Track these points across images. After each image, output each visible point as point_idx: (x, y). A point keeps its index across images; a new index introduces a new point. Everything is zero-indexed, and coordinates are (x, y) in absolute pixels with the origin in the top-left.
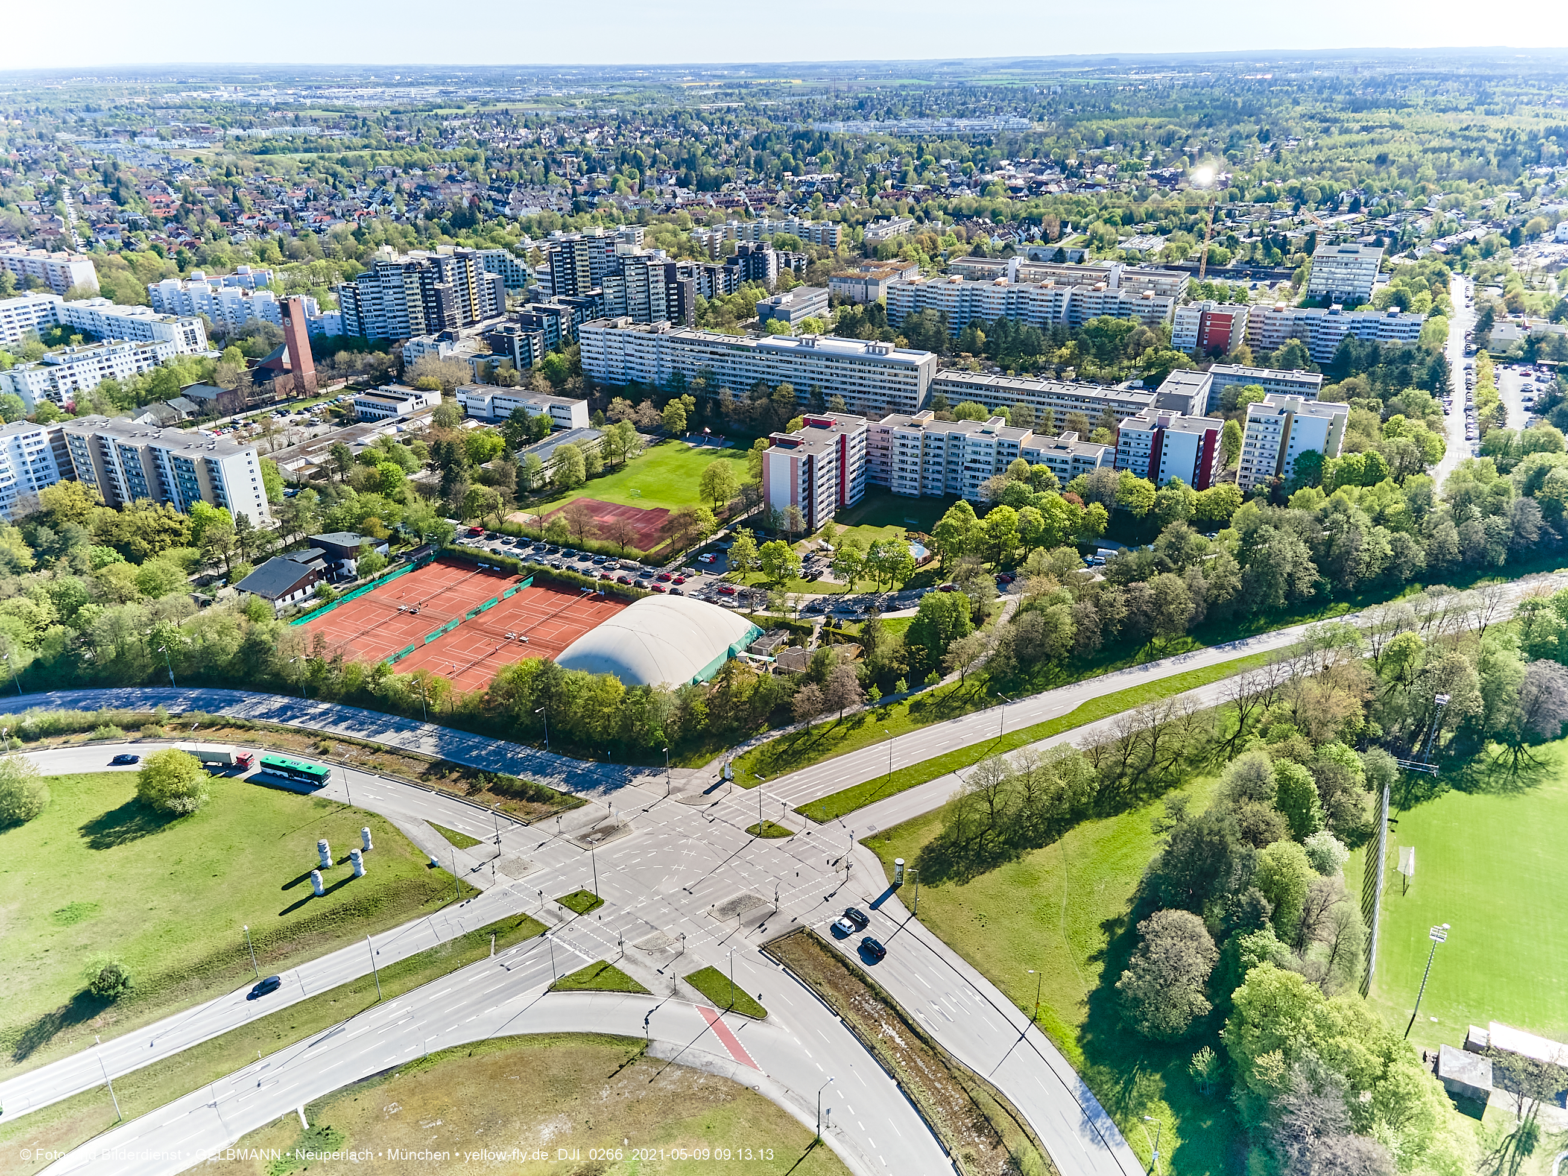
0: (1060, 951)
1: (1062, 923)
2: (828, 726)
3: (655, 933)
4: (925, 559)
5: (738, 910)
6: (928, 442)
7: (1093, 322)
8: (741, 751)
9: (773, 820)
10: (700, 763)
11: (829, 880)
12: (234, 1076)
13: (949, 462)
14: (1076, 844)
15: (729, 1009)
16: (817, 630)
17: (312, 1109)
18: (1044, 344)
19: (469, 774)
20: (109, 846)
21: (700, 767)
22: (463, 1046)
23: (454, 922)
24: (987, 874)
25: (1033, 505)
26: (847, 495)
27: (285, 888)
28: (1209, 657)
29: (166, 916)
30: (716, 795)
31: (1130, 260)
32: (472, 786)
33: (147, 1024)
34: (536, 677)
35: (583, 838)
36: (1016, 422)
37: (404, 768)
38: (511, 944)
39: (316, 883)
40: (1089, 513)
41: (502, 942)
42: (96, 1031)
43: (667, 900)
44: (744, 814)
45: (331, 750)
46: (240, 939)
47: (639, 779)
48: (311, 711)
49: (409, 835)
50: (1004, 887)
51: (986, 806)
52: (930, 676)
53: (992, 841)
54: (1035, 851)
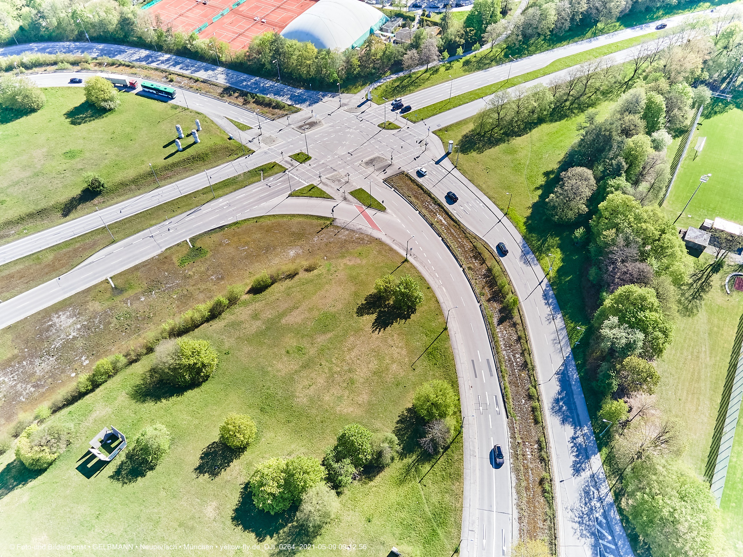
0: (522, 185)
1: (525, 172)
2: (420, 73)
3: (335, 173)
5: (374, 163)
8: (376, 85)
9: (391, 121)
10: (355, 91)
11: (417, 150)
12: (158, 226)
14: (538, 135)
15: (369, 206)
16: (417, 19)
17: (192, 240)
19: (243, 94)
20: (80, 124)
21: (356, 93)
22: (253, 218)
23: (243, 165)
24: (492, 148)
27: (165, 147)
28: (626, 34)
29: (114, 157)
30: (363, 108)
32: (245, 100)
33: (117, 203)
34: (272, 43)
35: (300, 127)
37: (211, 90)
38: (270, 176)
39: (177, 145)
41: (266, 174)
42: (95, 205)
43: (341, 158)
44: (377, 117)
45: (175, 80)
46: (148, 169)
47: (326, 98)
48: (161, 58)
49: (218, 124)
50: (500, 155)
51: (496, 116)
52: (475, 46)
53: (497, 133)
54: (517, 138)
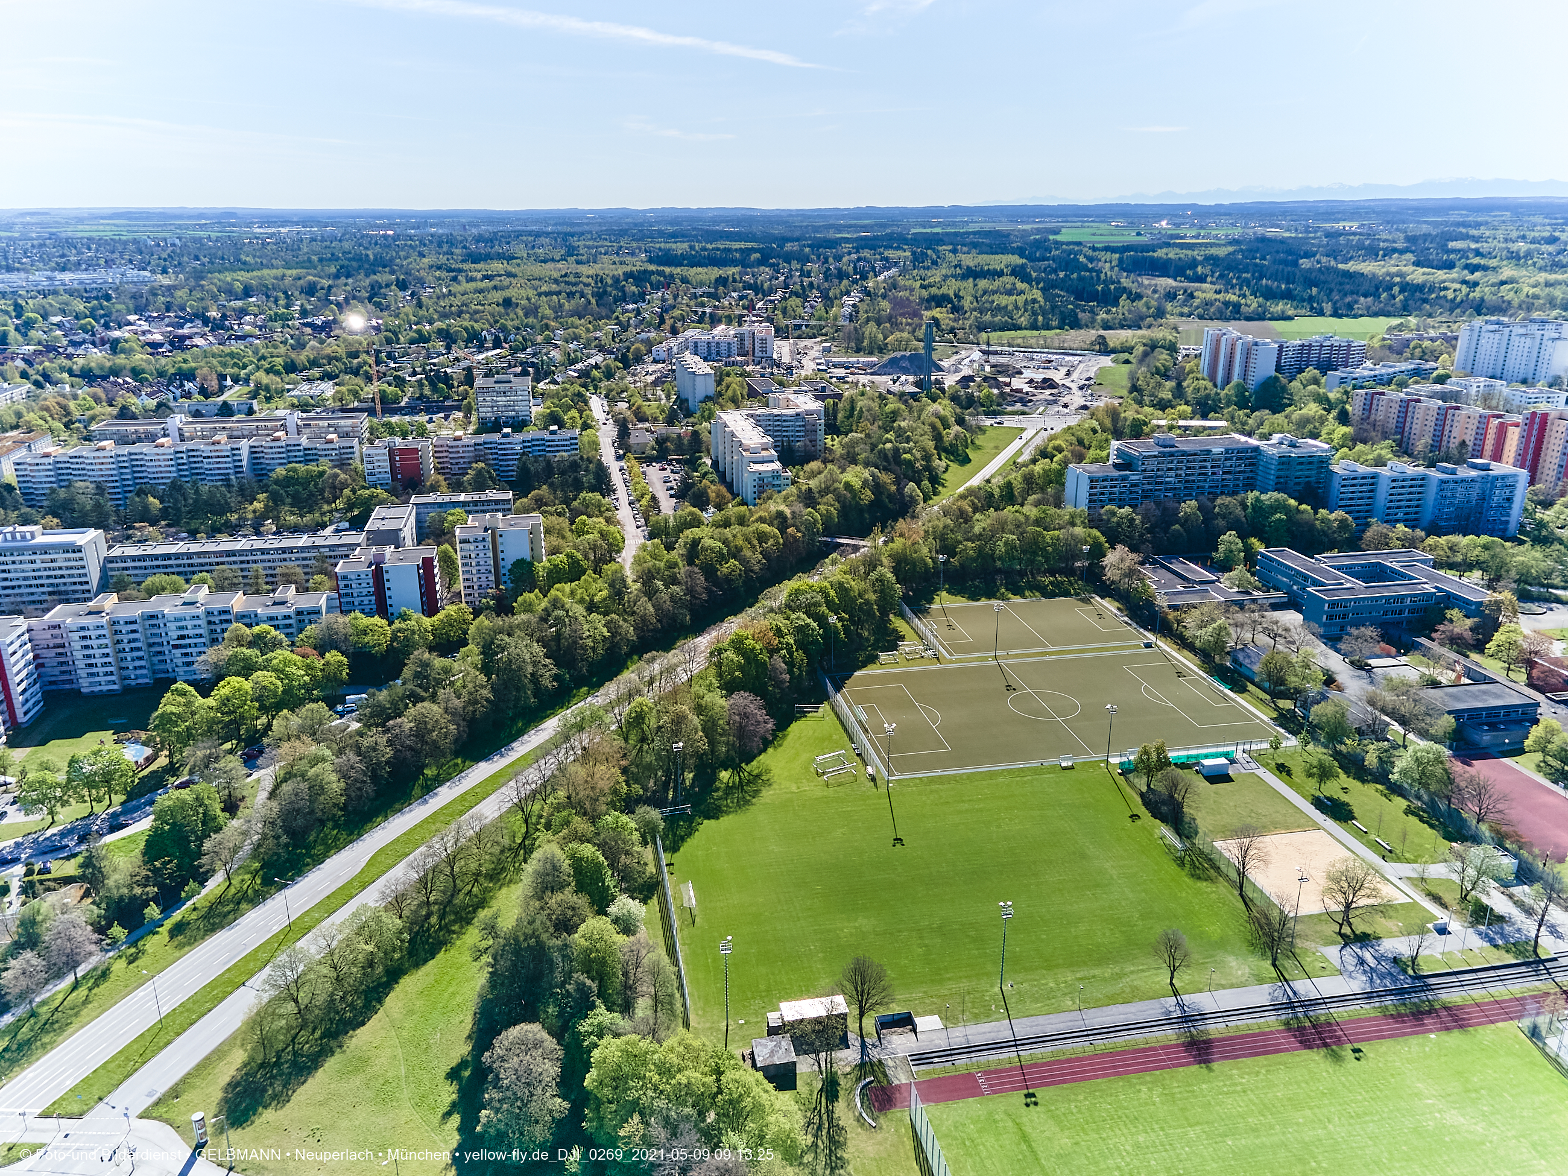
1: (406, 1094)
2: (61, 997)
4: (147, 759)
6: (118, 628)
7: (281, 471)
13: (150, 645)
14: (400, 1005)
16: (15, 886)
18: (233, 501)
25: (265, 668)
26: (19, 712)
28: (482, 771)
31: (304, 407)
36: (222, 586)
40: (327, 663)
50: (332, 1086)
51: (291, 1007)
52: (186, 888)
53: (307, 1043)
54: (358, 1031)
